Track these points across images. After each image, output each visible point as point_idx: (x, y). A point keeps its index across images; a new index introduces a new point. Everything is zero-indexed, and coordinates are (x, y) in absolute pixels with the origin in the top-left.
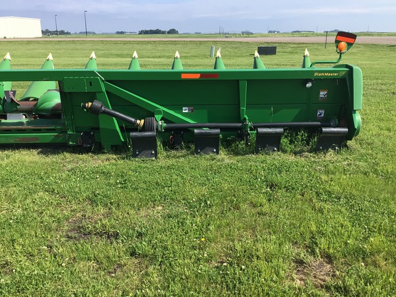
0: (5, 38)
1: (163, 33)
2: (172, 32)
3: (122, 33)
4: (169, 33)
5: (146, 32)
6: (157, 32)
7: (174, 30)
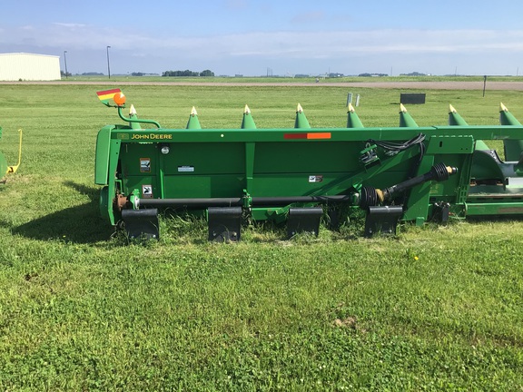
0: (20, 80)
1: (195, 75)
2: (206, 74)
3: (139, 74)
4: (202, 75)
5: (173, 74)
6: (187, 74)
7: (208, 71)
